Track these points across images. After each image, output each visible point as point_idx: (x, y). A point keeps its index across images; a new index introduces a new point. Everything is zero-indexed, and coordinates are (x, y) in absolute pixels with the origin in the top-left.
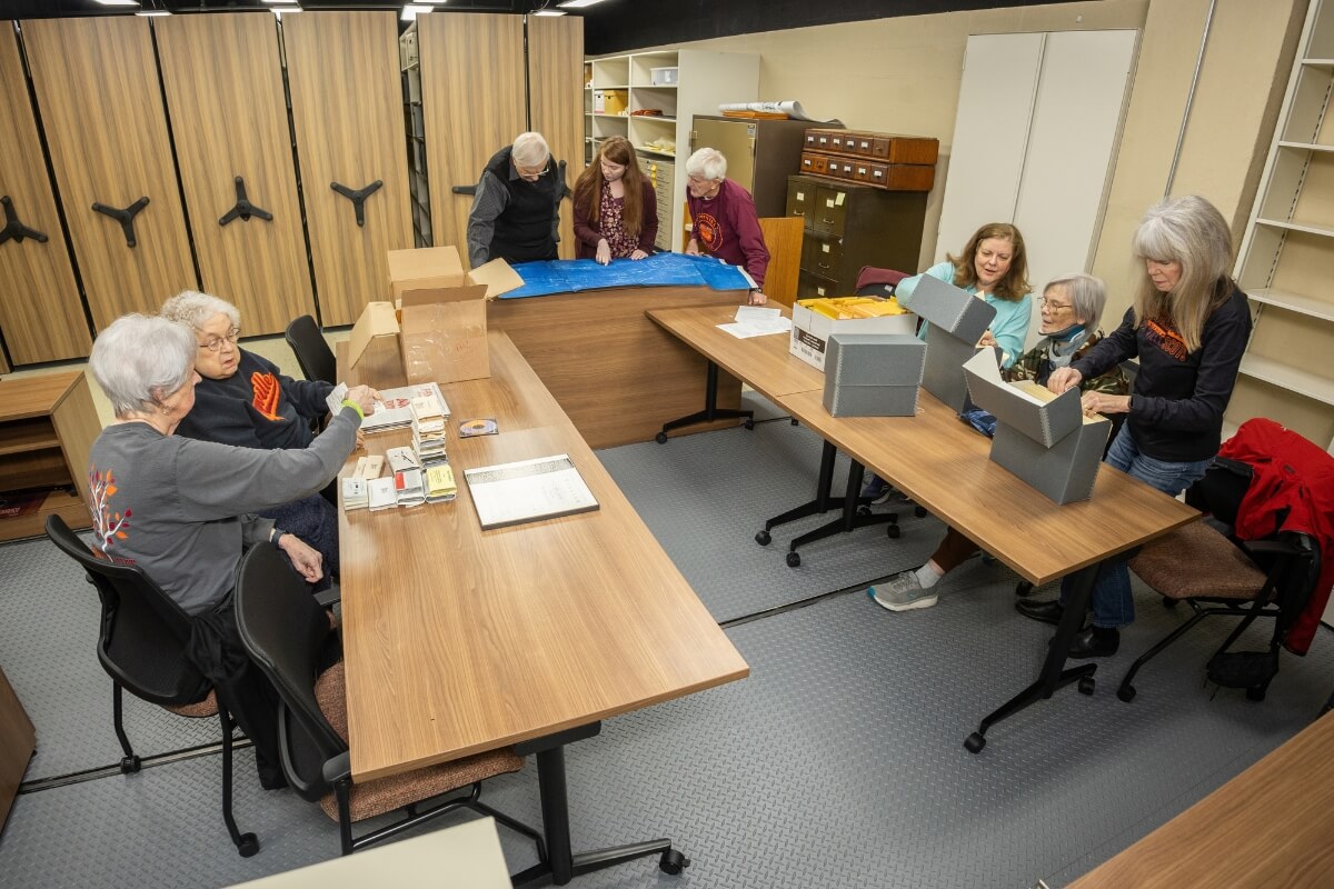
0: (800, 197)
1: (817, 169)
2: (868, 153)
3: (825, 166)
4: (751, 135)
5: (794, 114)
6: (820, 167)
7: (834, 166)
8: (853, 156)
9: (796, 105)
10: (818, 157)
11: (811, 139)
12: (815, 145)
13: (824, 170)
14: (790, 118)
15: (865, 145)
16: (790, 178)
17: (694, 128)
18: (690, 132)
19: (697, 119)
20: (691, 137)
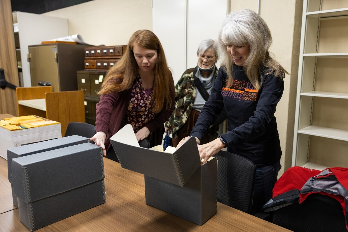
0: (83, 81)
1: (92, 67)
2: (113, 54)
3: (95, 65)
4: (55, 51)
5: (79, 41)
6: (93, 65)
7: (99, 64)
8: (107, 57)
9: (79, 37)
10: (92, 61)
11: (87, 52)
12: (90, 55)
13: (95, 67)
14: (78, 43)
15: (111, 51)
16: (78, 72)
17: (29, 53)
18: (27, 55)
19: (30, 48)
20: (28, 57)
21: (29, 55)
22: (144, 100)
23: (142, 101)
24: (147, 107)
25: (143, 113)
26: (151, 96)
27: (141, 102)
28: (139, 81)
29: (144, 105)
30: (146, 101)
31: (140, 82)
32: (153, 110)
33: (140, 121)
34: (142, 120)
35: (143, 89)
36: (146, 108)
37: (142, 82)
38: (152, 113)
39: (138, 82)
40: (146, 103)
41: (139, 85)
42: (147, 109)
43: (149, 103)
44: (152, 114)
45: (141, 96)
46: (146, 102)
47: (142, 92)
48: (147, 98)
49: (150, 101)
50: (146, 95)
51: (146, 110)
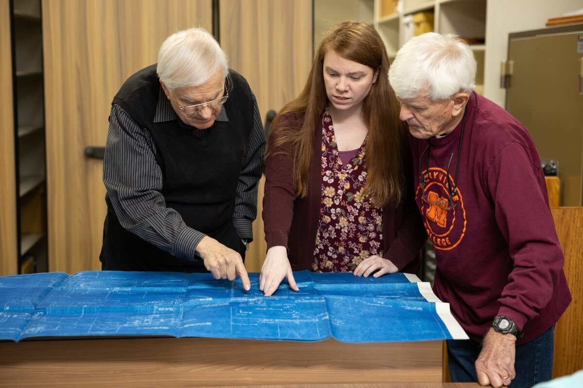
17: (509, 57)
18: (502, 64)
19: (513, 40)
20: (504, 73)
21: (507, 65)
22: (333, 171)
23: (328, 172)
24: (339, 187)
25: (332, 203)
26: (354, 164)
27: (325, 175)
28: (328, 129)
29: (332, 181)
30: (337, 173)
31: (330, 131)
32: (356, 196)
33: (329, 224)
34: (332, 219)
35: (334, 146)
36: (337, 190)
37: (335, 133)
38: (355, 204)
39: (327, 132)
40: (338, 177)
41: (328, 139)
42: (340, 192)
43: (344, 178)
44: (355, 207)
45: (328, 162)
46: (339, 175)
47: (332, 154)
48: (340, 166)
49: (348, 173)
50: (339, 159)
51: (337, 195)
